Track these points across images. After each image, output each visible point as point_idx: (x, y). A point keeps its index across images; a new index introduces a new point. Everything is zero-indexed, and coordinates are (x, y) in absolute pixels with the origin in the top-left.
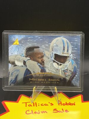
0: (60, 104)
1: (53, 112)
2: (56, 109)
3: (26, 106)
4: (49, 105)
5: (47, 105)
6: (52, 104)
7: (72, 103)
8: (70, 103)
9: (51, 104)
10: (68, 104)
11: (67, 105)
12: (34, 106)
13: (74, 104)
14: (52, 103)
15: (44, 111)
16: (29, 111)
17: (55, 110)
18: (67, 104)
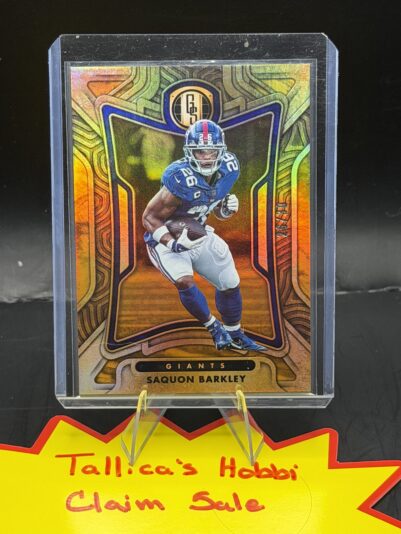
0: (228, 472)
1: (193, 507)
2: (207, 493)
3: (72, 474)
4: (179, 470)
5: (168, 472)
6: (190, 470)
7: (283, 471)
8: (273, 466)
9: (187, 466)
10: (265, 473)
11: (258, 477)
12: (108, 473)
13: (292, 471)
14: (193, 466)
15: (151, 500)
16: (81, 494)
17: (199, 496)
18: (258, 473)
